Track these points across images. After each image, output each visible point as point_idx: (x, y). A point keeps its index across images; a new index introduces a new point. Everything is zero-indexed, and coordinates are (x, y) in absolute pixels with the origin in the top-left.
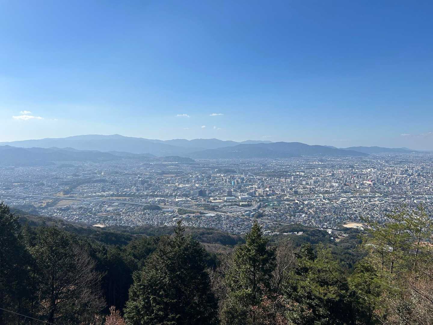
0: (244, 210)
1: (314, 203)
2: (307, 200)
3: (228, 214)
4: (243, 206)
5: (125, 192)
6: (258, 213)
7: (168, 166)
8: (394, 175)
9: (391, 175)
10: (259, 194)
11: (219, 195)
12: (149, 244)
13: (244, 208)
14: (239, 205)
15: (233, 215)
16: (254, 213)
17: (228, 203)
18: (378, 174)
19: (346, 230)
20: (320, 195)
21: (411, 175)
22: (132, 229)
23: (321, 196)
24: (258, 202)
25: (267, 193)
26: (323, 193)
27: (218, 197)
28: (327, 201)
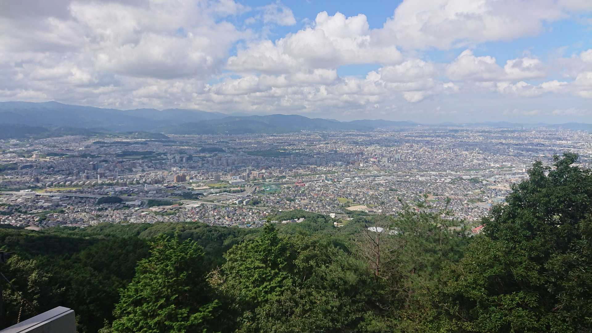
0: (235, 197)
1: (315, 185)
2: (307, 182)
3: (215, 204)
4: (234, 192)
5: (69, 181)
6: (252, 199)
7: (131, 144)
8: (399, 151)
9: (397, 151)
10: (254, 177)
11: (203, 181)
12: (111, 249)
13: (235, 195)
14: (230, 192)
15: (223, 205)
16: (248, 200)
17: (215, 190)
18: (383, 150)
19: (350, 213)
20: (323, 175)
21: (416, 151)
22: (84, 230)
23: (323, 177)
24: (253, 187)
25: (263, 176)
26: (325, 174)
27: (203, 182)
28: (330, 182)
